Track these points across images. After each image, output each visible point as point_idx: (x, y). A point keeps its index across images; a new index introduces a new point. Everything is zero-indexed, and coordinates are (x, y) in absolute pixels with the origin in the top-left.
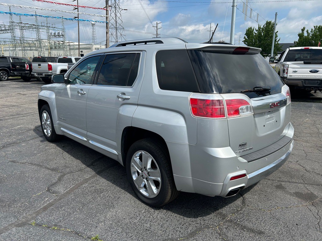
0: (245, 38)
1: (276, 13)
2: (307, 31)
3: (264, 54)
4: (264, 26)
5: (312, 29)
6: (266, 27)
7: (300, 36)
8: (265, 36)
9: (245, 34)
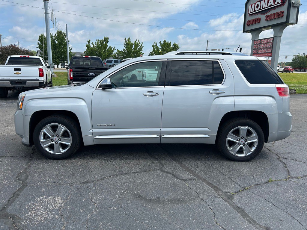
0: (38, 44)
1: (66, 24)
2: (92, 43)
3: (61, 60)
4: (56, 35)
5: (96, 42)
6: (58, 35)
7: (88, 46)
8: (60, 44)
9: (38, 40)
